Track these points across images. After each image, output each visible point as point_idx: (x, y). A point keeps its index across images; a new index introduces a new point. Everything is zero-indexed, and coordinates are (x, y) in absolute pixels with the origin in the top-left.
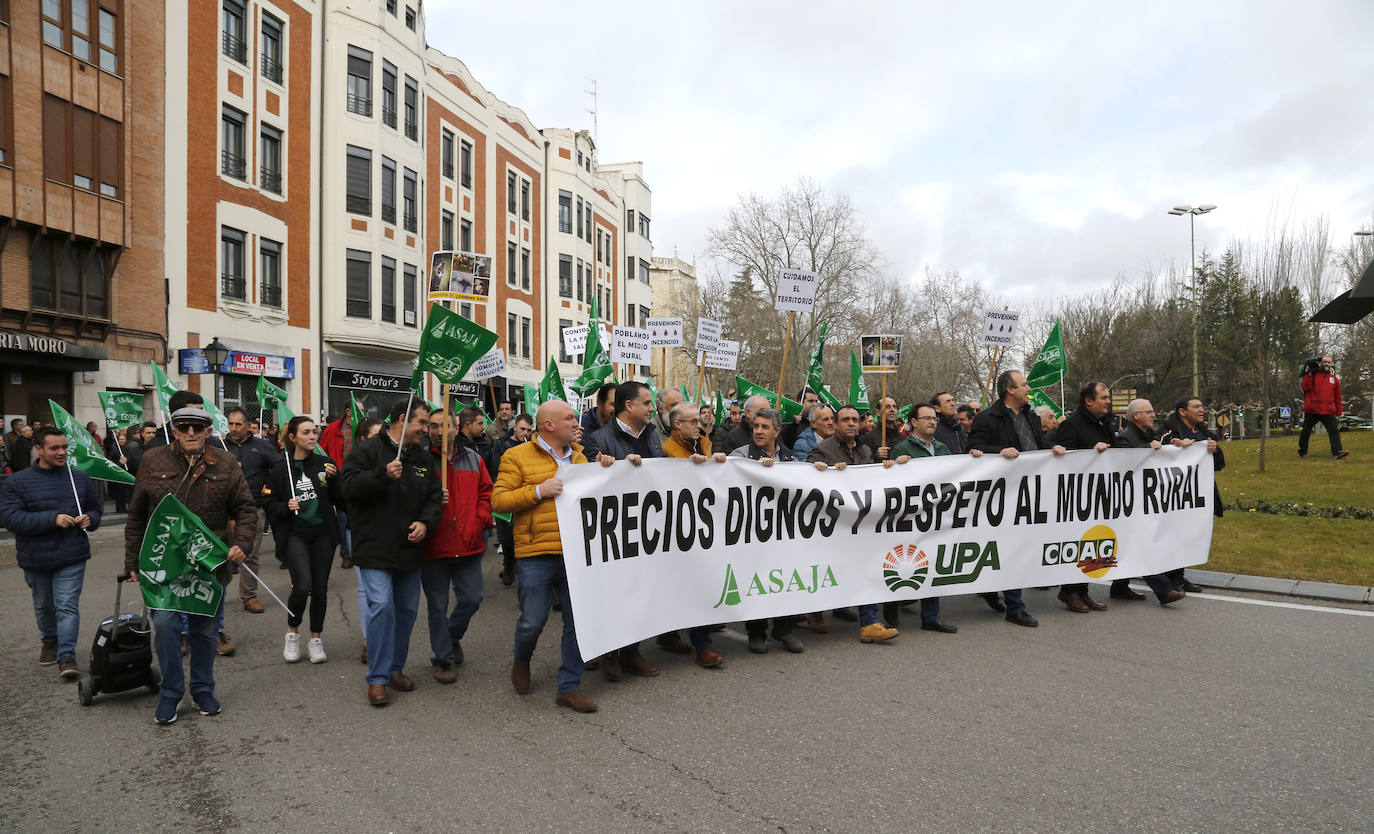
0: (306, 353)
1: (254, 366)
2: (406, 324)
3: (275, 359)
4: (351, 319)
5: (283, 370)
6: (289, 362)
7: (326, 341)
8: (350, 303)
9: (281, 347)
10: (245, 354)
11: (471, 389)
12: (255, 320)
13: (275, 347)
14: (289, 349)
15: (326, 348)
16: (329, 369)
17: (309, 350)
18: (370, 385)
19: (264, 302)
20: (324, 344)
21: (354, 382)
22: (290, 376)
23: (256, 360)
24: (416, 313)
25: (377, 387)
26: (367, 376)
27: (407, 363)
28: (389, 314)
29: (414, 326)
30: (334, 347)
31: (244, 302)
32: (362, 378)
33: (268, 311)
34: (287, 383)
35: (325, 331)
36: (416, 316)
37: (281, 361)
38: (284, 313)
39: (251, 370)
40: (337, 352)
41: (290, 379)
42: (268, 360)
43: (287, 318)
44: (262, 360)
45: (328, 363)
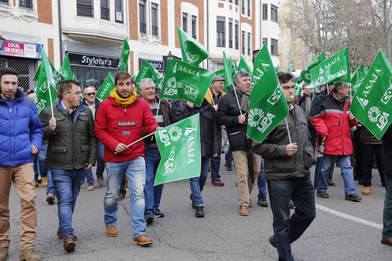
0: (50, 42)
1: (17, 50)
2: (117, 21)
3: (30, 46)
4: (80, 18)
5: (36, 53)
6: (39, 48)
7: (64, 33)
8: (79, 6)
9: (35, 37)
10: (11, 42)
11: (159, 66)
12: (16, 18)
13: (30, 37)
14: (39, 38)
15: (64, 38)
16: (66, 52)
17: (52, 39)
18: (93, 64)
19: (21, 5)
20: (63, 35)
21: (83, 62)
22: (41, 57)
23: (17, 46)
24: (123, 13)
25: (98, 65)
26: (91, 57)
27: (117, 48)
28: (105, 14)
29: (122, 22)
30: (69, 37)
31: (8, 5)
32: (88, 59)
33: (24, 12)
34: (39, 61)
35: (62, 26)
36: (123, 15)
37: (35, 47)
38: (35, 13)
39: (15, 53)
40: (71, 41)
41: (40, 60)
42: (25, 46)
43: (37, 17)
44: (22, 46)
45: (65, 48)
